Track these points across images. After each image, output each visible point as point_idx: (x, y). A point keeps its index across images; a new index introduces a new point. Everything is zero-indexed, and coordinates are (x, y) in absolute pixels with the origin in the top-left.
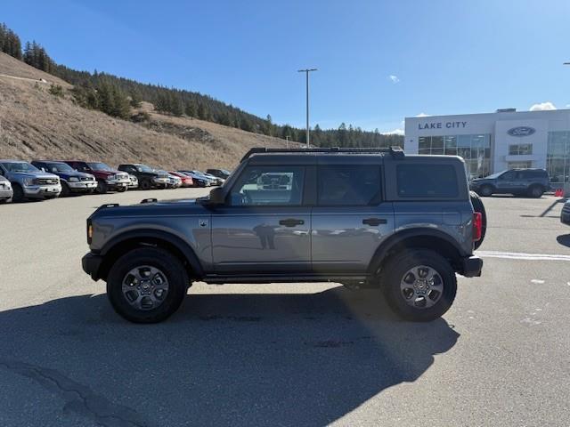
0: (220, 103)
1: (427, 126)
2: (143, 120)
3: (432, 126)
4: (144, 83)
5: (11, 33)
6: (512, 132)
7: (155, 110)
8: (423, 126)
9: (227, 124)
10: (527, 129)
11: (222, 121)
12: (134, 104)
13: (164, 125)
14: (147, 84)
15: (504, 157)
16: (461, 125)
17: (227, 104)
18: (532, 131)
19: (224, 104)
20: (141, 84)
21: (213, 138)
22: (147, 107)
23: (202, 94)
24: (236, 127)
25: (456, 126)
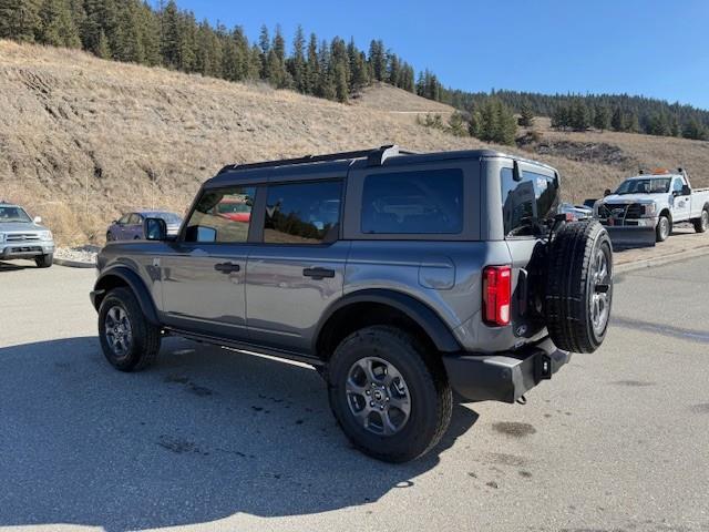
0: (659, 103)
2: (530, 142)
4: (549, 95)
5: (406, 65)
7: (553, 126)
9: (659, 132)
11: (651, 128)
12: (523, 122)
13: (556, 146)
14: (554, 94)
17: (671, 103)
19: (666, 104)
20: (546, 96)
21: (625, 155)
22: (542, 124)
23: (631, 95)
24: (675, 135)
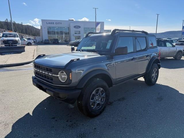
1: (49, 23)
3: (51, 23)
6: (75, 27)
8: (48, 23)
10: (79, 26)
15: (74, 35)
16: (60, 23)
18: (80, 27)
25: (58, 23)
